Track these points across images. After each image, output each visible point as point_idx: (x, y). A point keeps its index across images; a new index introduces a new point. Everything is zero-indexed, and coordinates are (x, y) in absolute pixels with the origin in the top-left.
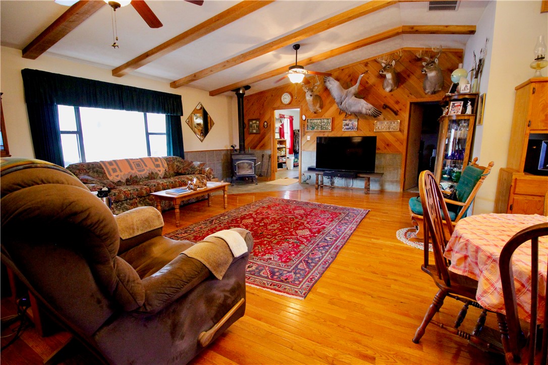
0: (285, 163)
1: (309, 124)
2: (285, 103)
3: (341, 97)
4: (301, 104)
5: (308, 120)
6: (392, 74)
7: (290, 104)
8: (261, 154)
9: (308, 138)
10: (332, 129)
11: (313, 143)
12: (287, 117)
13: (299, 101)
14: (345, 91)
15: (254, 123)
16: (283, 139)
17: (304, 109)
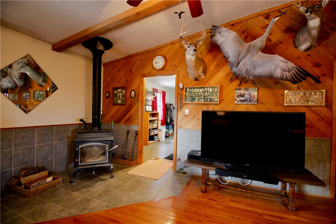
0: (157, 135)
1: (188, 94)
2: (158, 68)
3: (239, 54)
4: (178, 69)
5: (186, 88)
6: (320, 19)
7: (163, 69)
8: (126, 130)
9: (187, 111)
10: (221, 101)
11: (193, 118)
12: (160, 91)
13: (175, 65)
14: (246, 45)
15: (119, 92)
16: (155, 112)
17: (181, 75)
